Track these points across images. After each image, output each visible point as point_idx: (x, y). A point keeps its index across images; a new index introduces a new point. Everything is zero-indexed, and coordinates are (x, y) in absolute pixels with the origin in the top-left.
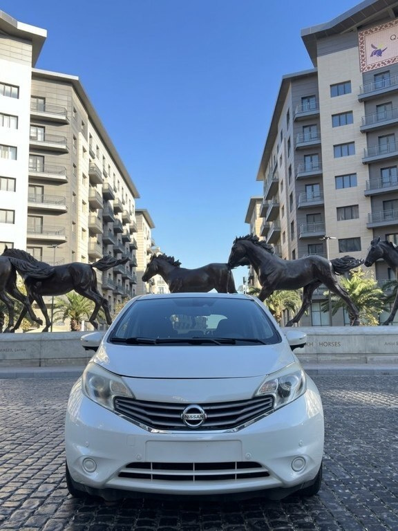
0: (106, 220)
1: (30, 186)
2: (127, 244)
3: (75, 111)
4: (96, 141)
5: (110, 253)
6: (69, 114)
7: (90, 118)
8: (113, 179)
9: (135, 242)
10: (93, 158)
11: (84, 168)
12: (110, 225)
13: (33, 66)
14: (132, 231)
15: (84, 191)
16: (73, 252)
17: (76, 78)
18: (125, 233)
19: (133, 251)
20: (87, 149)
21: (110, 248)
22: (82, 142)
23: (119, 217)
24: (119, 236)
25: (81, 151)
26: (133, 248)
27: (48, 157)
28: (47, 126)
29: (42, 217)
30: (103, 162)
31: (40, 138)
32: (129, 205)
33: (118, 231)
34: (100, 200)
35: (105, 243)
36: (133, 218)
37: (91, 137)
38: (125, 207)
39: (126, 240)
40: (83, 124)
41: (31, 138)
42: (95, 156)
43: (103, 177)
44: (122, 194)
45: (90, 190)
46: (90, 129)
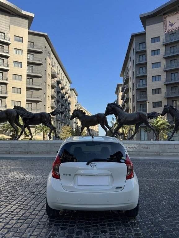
0: (58, 92)
1: (27, 78)
2: (67, 102)
3: (46, 48)
4: (55, 60)
5: (60, 106)
6: (43, 49)
7: (52, 51)
8: (61, 76)
9: (70, 102)
10: (53, 67)
11: (49, 71)
12: (60, 95)
13: (29, 29)
14: (69, 97)
16: (45, 106)
17: (46, 34)
18: (66, 98)
19: (69, 105)
20: (51, 64)
21: (60, 104)
22: (49, 60)
23: (63, 91)
24: (64, 99)
25: (48, 65)
26: (69, 104)
27: (35, 67)
28: (34, 54)
29: (32, 91)
30: (57, 69)
31: (31, 59)
32: (68, 87)
33: (63, 97)
34: (56, 85)
35: (58, 102)
36: (69, 92)
37: (52, 58)
38: (66, 87)
39: (66, 100)
40: (49, 53)
41: (28, 59)
42: (54, 66)
43: (57, 75)
44: (65, 82)
45: (51, 80)
46: (52, 55)
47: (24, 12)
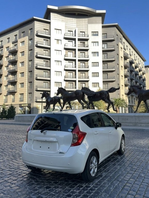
0: (131, 71)
1: (103, 64)
2: (141, 79)
3: (117, 35)
4: (127, 44)
5: (134, 83)
6: (115, 37)
7: (124, 37)
8: (134, 56)
9: (145, 78)
10: (125, 50)
11: (121, 54)
12: (133, 73)
14: (143, 74)
15: (122, 63)
16: (118, 84)
17: (117, 24)
18: (140, 75)
20: (123, 47)
21: (134, 81)
22: (121, 45)
23: (137, 69)
24: (138, 76)
25: (120, 49)
26: (144, 80)
27: (109, 53)
28: (108, 43)
29: (107, 74)
30: (130, 51)
31: (106, 47)
32: (141, 64)
33: (137, 74)
34: (128, 65)
35: (132, 80)
36: (144, 69)
37: (124, 43)
38: (140, 66)
39: (140, 77)
40: (121, 39)
41: (103, 48)
42: (126, 49)
43: (129, 56)
44: (138, 61)
45: (124, 62)
46: (124, 40)
47: (98, 11)
